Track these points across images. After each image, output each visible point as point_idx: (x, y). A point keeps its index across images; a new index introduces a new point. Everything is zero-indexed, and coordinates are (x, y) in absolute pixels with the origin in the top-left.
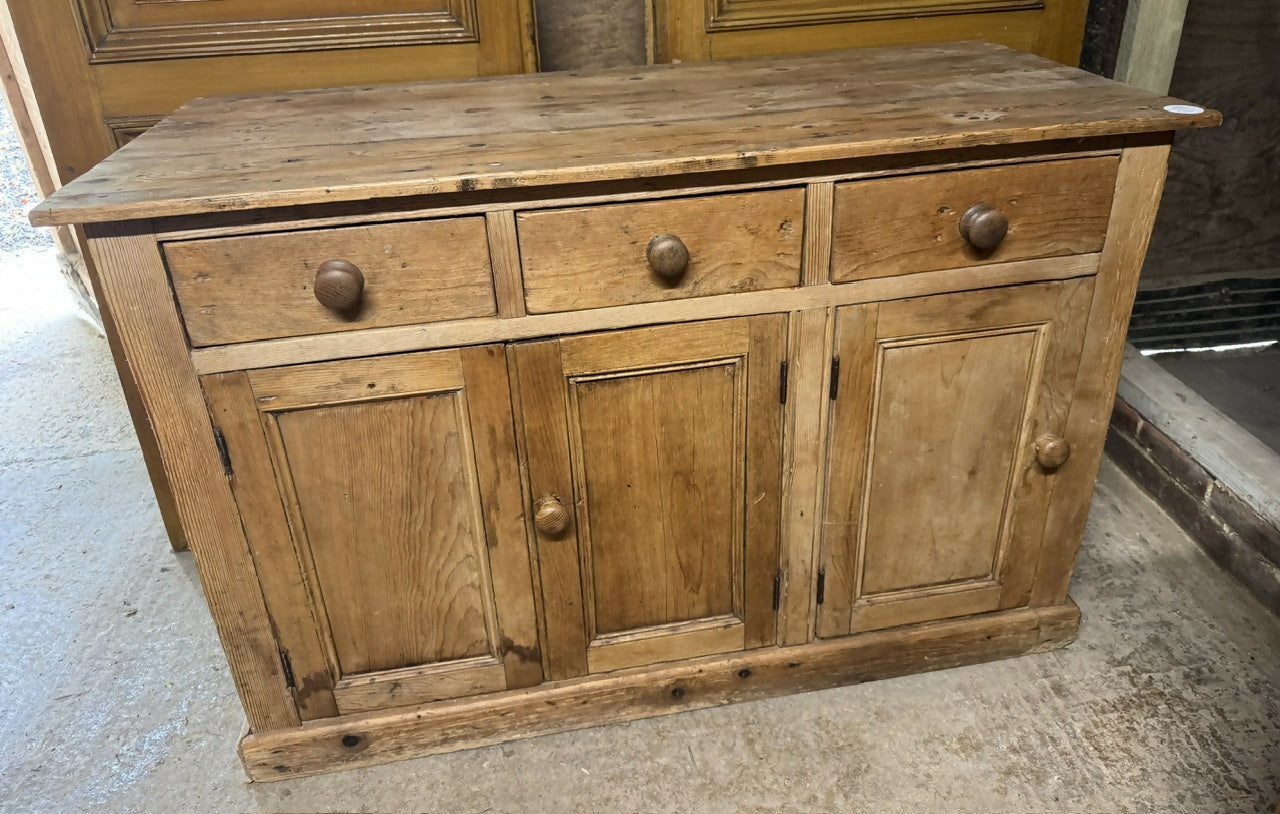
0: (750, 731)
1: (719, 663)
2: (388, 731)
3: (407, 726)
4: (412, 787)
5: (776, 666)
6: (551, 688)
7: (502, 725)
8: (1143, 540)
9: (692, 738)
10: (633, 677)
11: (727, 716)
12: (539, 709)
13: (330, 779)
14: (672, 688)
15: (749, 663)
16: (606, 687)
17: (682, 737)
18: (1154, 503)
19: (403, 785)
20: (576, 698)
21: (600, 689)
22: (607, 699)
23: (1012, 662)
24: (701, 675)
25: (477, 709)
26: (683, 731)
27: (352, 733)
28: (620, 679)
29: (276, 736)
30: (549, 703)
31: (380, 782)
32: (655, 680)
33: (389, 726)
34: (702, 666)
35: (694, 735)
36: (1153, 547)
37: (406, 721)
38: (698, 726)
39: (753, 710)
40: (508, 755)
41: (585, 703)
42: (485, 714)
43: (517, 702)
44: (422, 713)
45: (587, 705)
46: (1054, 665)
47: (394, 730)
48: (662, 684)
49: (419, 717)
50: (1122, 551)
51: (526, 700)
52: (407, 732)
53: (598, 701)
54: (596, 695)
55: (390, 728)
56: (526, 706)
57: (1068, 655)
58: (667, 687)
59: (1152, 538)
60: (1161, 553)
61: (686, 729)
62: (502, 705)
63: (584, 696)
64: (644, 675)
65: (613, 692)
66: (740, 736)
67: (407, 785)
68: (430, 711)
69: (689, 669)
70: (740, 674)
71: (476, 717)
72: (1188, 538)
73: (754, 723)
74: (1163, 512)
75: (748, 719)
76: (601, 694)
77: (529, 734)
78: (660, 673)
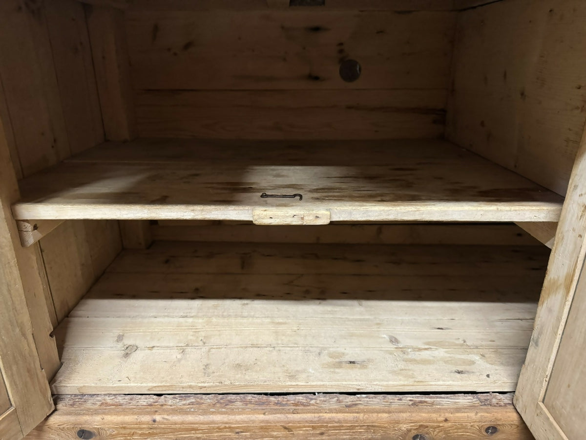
1: (466, 414)
2: (123, 431)
3: (141, 429)
6: (289, 413)
10: (375, 415)
12: (275, 433)
14: (414, 433)
15: (497, 419)
16: (346, 421)
20: (314, 428)
21: (339, 422)
22: (345, 434)
24: (446, 425)
25: (213, 422)
27: (87, 427)
28: (361, 416)
30: (285, 428)
32: (398, 422)
33: (124, 426)
34: (448, 415)
37: (141, 423)
41: (322, 434)
42: (220, 429)
43: (254, 422)
44: (158, 418)
45: (324, 437)
47: (128, 431)
48: (404, 427)
49: (154, 421)
51: (262, 421)
52: (141, 435)
53: (336, 434)
54: (335, 428)
55: (124, 428)
56: (262, 428)
58: (409, 431)
62: (237, 422)
63: (322, 426)
64: (385, 415)
65: (352, 427)
68: (166, 417)
69: (434, 416)
70: (487, 430)
71: (210, 431)
76: (340, 428)
78: (405, 415)
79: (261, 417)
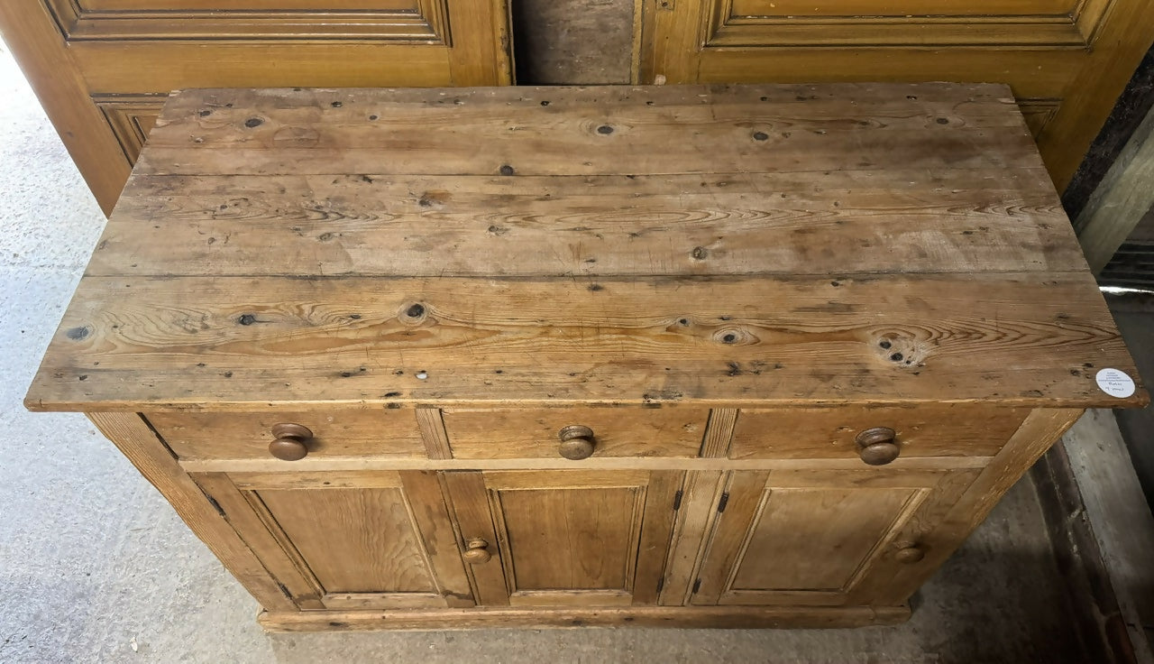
0: (627, 656)
1: (610, 612)
2: (361, 622)
3: (375, 622)
4: (379, 655)
5: (654, 619)
6: (482, 612)
7: (445, 625)
8: (1006, 527)
9: (583, 653)
10: (544, 612)
11: (613, 638)
12: (472, 621)
13: (323, 638)
14: (573, 620)
15: (634, 614)
16: (522, 614)
17: (576, 651)
18: (1034, 487)
19: (373, 653)
20: (500, 619)
21: (518, 616)
22: (523, 621)
23: (847, 632)
24: (596, 617)
25: (427, 617)
26: (577, 645)
27: (336, 621)
28: (534, 612)
29: (283, 617)
30: (480, 617)
31: (357, 647)
32: (560, 615)
34: (597, 611)
35: (585, 650)
36: (1011, 536)
37: (375, 618)
38: (589, 643)
39: (633, 637)
40: (449, 640)
41: (506, 621)
42: (432, 619)
43: (457, 615)
44: (387, 615)
45: (508, 622)
46: (878, 642)
47: (365, 621)
48: (566, 617)
49: (384, 617)
50: (982, 536)
52: (375, 624)
53: (516, 621)
54: (515, 619)
55: (362, 620)
56: (462, 617)
57: (894, 635)
58: (570, 619)
59: (1015, 528)
60: (1015, 544)
61: (580, 644)
62: (444, 615)
63: (506, 618)
64: (552, 613)
65: (528, 619)
66: (618, 658)
67: (375, 654)
68: (392, 614)
69: (587, 612)
70: (626, 618)
71: (426, 620)
72: (1046, 533)
73: (630, 649)
74: (1037, 500)
75: (627, 645)
77: (464, 629)
78: (565, 612)
79: (461, 613)
